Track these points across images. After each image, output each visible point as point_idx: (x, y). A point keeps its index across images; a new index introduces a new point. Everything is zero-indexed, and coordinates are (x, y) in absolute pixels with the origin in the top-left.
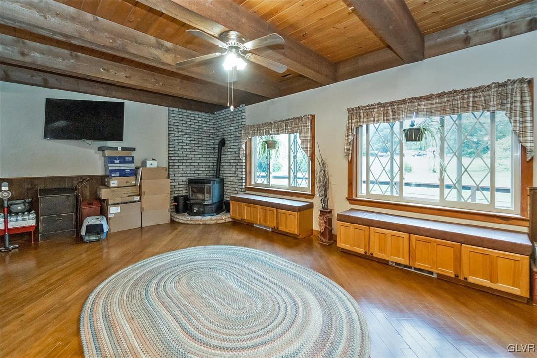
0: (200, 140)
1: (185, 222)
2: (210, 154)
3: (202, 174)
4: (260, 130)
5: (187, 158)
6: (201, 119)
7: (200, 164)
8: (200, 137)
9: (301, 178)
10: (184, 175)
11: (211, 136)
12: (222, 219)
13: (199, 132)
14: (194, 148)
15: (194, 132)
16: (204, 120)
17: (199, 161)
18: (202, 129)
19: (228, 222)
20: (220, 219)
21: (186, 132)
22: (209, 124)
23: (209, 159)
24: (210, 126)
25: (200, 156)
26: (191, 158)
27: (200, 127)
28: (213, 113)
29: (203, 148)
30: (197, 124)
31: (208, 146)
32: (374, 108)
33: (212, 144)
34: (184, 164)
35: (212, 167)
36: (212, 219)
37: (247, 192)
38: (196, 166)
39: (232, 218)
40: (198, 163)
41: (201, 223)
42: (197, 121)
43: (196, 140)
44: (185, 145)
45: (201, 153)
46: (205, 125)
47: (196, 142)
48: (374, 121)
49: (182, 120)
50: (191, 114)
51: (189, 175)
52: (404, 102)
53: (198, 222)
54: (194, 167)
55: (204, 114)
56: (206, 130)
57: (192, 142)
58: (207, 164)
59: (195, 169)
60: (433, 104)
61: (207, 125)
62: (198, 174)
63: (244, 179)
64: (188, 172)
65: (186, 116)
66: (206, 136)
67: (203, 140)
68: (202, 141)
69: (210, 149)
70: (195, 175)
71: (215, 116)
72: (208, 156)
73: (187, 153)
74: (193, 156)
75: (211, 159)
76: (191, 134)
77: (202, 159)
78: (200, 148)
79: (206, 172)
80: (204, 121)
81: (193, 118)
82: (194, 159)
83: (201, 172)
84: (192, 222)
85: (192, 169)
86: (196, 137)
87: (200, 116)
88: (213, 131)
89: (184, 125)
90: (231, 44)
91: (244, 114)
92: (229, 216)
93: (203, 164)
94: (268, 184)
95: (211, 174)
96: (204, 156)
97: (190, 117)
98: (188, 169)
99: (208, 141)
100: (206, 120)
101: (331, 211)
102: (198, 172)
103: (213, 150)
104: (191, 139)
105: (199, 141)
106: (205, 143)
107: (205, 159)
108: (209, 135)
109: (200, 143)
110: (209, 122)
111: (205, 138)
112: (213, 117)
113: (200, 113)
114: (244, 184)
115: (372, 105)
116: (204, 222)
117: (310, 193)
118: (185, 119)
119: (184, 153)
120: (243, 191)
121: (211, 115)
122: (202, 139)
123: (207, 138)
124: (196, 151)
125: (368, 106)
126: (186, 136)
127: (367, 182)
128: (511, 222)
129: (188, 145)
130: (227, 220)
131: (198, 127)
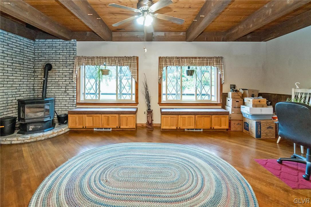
0: (22, 63)
1: (23, 142)
2: (31, 76)
3: (23, 95)
4: (94, 61)
5: (8, 80)
6: (23, 44)
7: (21, 85)
8: (21, 60)
9: (126, 94)
10: (5, 96)
11: (32, 60)
12: (62, 131)
13: (21, 56)
14: (16, 70)
15: (16, 54)
16: (25, 44)
17: (20, 83)
18: (24, 53)
19: (67, 132)
20: (60, 131)
21: (7, 54)
22: (30, 50)
23: (30, 80)
24: (31, 51)
25: (22, 78)
26: (12, 80)
27: (22, 51)
28: (34, 40)
29: (24, 71)
30: (19, 48)
31: (29, 69)
32: (173, 59)
33: (33, 67)
34: (5, 85)
35: (33, 88)
36: (53, 133)
37: (78, 106)
38: (17, 88)
39: (69, 128)
40: (20, 84)
41: (43, 138)
42: (19, 45)
43: (17, 62)
44: (6, 66)
45: (23, 76)
46: (26, 50)
47: (18, 65)
48: (173, 65)
49: (3, 42)
50: (13, 37)
51: (11, 96)
52: (186, 58)
53: (39, 139)
54: (15, 88)
55: (25, 39)
56: (27, 55)
57: (14, 64)
58: (28, 85)
59: (16, 90)
60: (197, 61)
61: (28, 50)
62: (19, 95)
63: (75, 96)
64: (9, 94)
65: (8, 38)
66: (27, 59)
67: (25, 64)
68: (23, 64)
69: (31, 71)
70: (16, 96)
71: (36, 43)
72: (29, 78)
73: (8, 74)
74: (15, 77)
75: (32, 81)
76: (13, 56)
77: (24, 80)
78: (22, 70)
79: (27, 92)
80: (26, 46)
81: (15, 41)
82: (15, 80)
83: (22, 92)
84: (32, 140)
85: (13, 91)
86: (17, 60)
87: (22, 41)
88: (33, 56)
89: (5, 46)
90: (144, 8)
91: (75, 47)
92: (67, 127)
93: (24, 85)
94: (97, 99)
95: (32, 94)
96: (25, 78)
97: (12, 40)
98: (9, 91)
99: (29, 64)
100: (27, 45)
101: (152, 111)
102: (20, 93)
103: (33, 73)
104: (12, 61)
105: (20, 64)
106: (26, 66)
107: (27, 80)
108: (30, 59)
109: (22, 65)
110: (30, 47)
111: (26, 61)
112: (34, 44)
113: (22, 38)
114: (75, 101)
115: (173, 57)
116: (46, 137)
117: (135, 102)
118: (7, 41)
119: (5, 74)
120: (74, 106)
121: (32, 41)
122: (23, 62)
123: (28, 62)
124: (18, 73)
125: (171, 57)
126: (7, 58)
127: (167, 94)
128: (218, 105)
129: (9, 66)
130: (66, 131)
131: (19, 50)
